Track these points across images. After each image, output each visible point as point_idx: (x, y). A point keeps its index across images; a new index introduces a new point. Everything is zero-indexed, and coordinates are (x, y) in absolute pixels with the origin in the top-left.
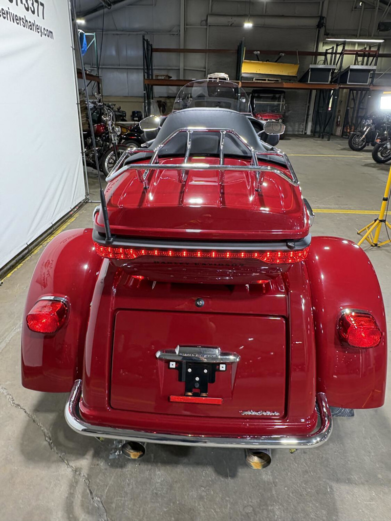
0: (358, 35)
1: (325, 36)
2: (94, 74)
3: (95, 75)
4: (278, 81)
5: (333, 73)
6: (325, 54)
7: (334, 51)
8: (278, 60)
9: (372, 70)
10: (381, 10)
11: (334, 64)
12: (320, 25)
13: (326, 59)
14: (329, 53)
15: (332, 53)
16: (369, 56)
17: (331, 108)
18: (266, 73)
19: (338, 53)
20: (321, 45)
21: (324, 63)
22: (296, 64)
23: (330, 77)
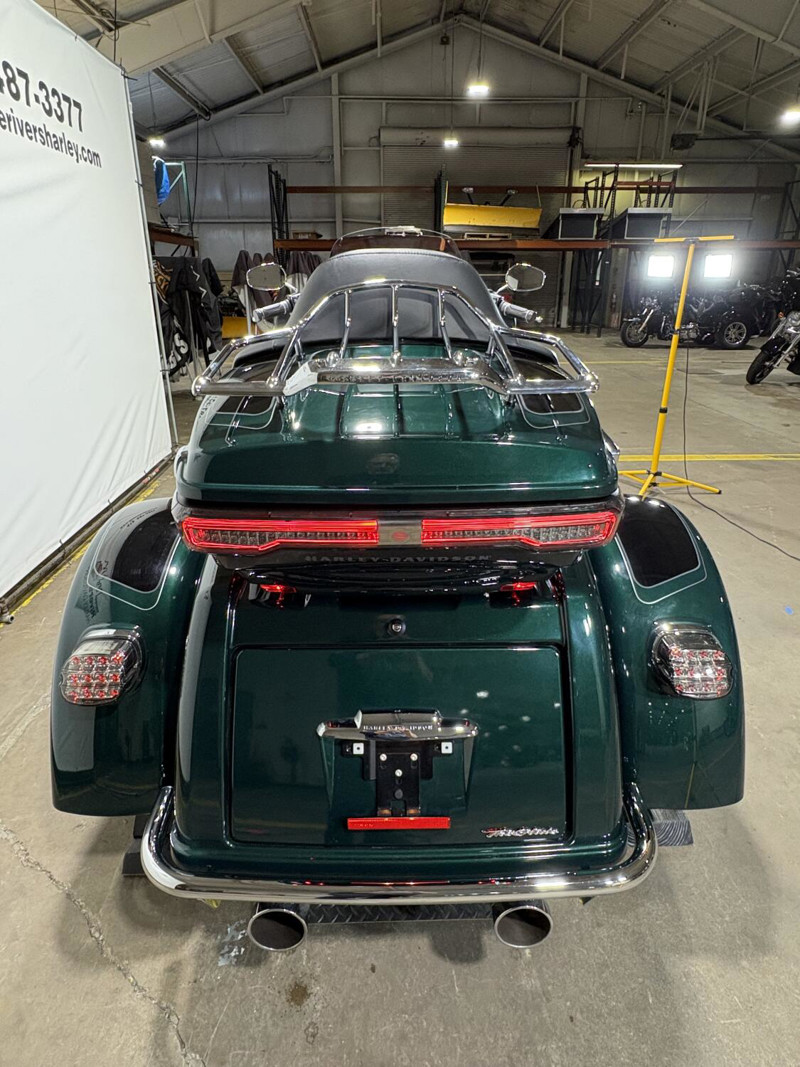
0: (638, 157)
1: (584, 160)
2: (185, 232)
3: (185, 234)
4: (506, 237)
5: (600, 221)
6: (585, 190)
7: (600, 185)
8: (504, 202)
9: (666, 215)
10: (674, 115)
11: (600, 206)
12: (573, 142)
13: (586, 198)
14: (591, 189)
15: (596, 189)
16: (659, 191)
17: (600, 281)
18: (487, 224)
19: (607, 189)
20: (576, 174)
21: (584, 206)
22: (536, 207)
23: (595, 229)
